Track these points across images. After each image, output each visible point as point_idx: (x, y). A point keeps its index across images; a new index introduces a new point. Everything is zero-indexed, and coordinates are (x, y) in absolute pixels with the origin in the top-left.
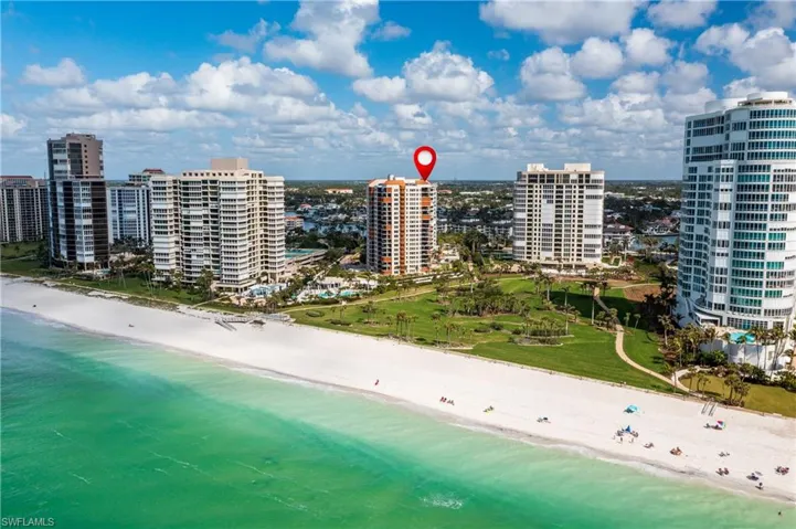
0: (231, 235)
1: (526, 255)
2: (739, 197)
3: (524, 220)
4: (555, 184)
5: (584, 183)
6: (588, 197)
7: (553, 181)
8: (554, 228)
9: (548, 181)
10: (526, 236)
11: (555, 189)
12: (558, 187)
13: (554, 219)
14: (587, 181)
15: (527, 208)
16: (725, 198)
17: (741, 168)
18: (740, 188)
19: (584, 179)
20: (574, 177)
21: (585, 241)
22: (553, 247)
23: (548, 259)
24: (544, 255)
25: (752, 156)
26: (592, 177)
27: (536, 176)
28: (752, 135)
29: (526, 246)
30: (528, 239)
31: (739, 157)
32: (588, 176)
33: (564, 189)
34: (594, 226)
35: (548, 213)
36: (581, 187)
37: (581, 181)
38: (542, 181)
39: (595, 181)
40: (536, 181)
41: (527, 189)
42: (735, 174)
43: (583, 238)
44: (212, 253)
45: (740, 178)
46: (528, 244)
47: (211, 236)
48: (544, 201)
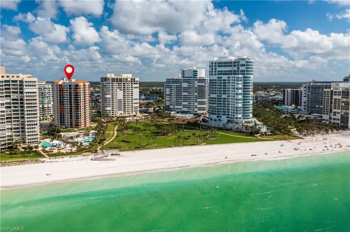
0: (34, 114)
1: (111, 113)
2: (244, 86)
3: (110, 98)
4: (122, 83)
5: (133, 82)
6: (135, 88)
7: (122, 81)
8: (123, 101)
9: (120, 81)
10: (111, 105)
11: (122, 85)
12: (124, 84)
13: (123, 97)
14: (134, 81)
15: (111, 93)
16: (240, 86)
17: (244, 77)
18: (244, 83)
19: (133, 80)
20: (129, 80)
21: (134, 105)
22: (123, 109)
23: (121, 114)
24: (119, 112)
25: (247, 74)
26: (136, 80)
27: (114, 79)
28: (247, 68)
29: (111, 109)
30: (112, 106)
31: (244, 74)
32: (134, 79)
33: (126, 85)
34: (137, 99)
35: (120, 95)
36: (132, 83)
37: (132, 81)
38: (117, 81)
39: (137, 81)
40: (115, 81)
41: (111, 85)
42: (242, 79)
43: (133, 104)
44: (13, 127)
45: (244, 80)
46: (112, 108)
47: (13, 116)
48: (118, 90)
